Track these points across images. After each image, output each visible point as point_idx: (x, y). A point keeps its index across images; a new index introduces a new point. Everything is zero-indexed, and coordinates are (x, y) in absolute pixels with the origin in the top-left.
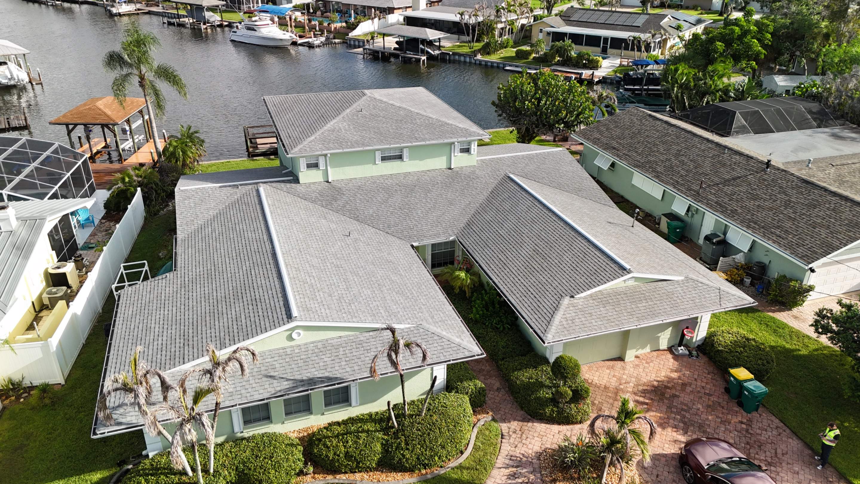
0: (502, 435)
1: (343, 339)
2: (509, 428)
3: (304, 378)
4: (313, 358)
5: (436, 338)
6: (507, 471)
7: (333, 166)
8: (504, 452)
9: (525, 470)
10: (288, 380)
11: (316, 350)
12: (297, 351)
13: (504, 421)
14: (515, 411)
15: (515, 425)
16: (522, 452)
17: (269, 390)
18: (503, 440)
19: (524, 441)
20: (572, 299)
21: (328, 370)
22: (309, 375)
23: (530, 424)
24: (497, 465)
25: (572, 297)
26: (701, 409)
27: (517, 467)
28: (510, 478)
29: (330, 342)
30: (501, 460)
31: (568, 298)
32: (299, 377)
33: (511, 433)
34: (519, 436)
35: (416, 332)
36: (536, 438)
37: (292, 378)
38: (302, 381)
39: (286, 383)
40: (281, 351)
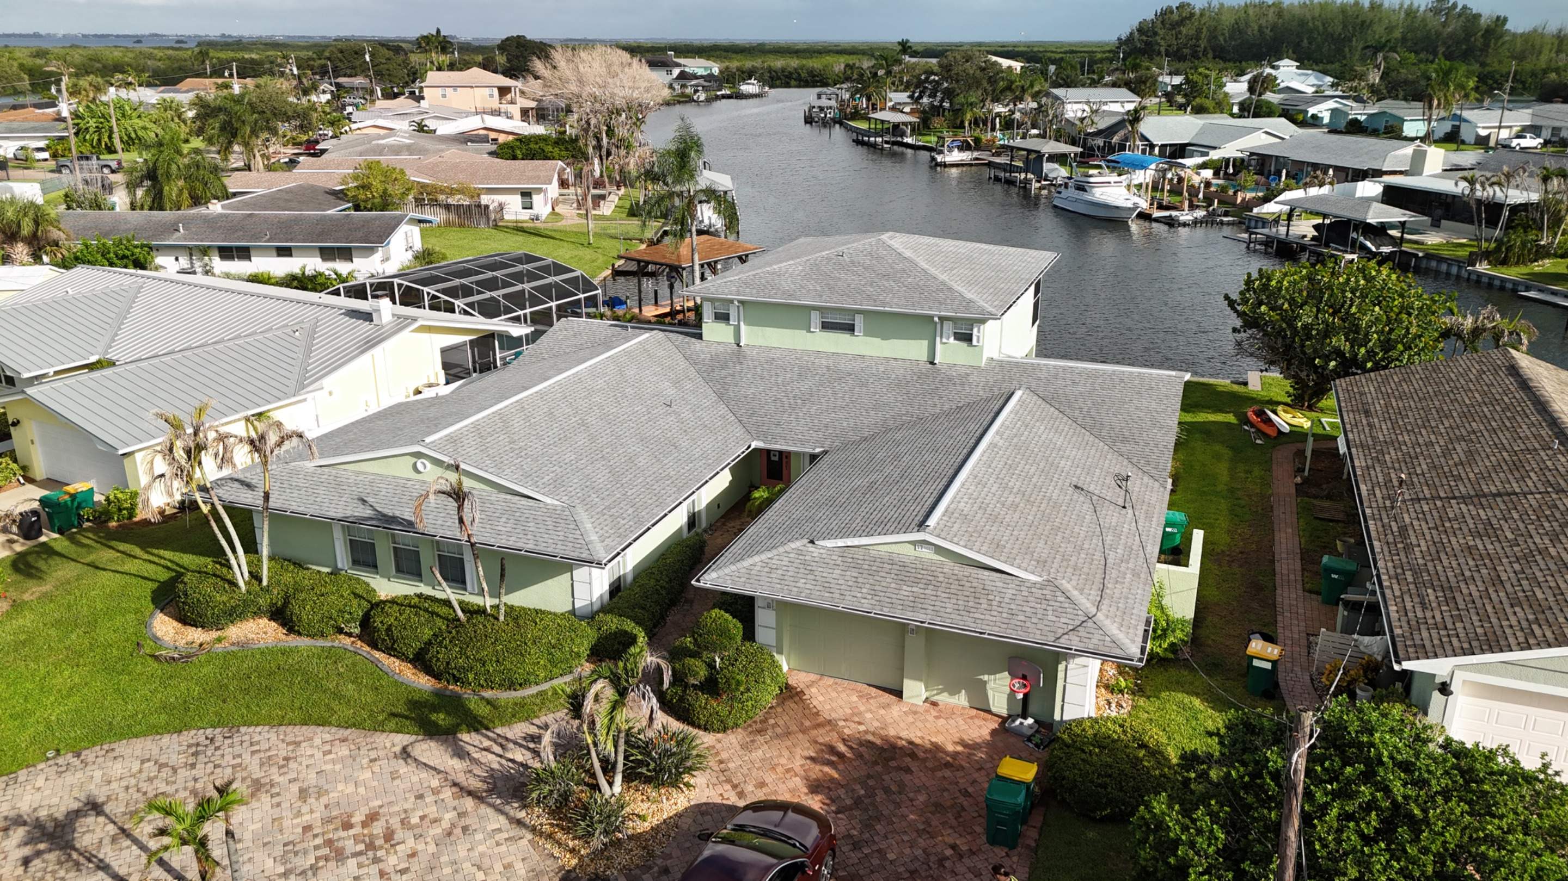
3: (390, 514)
5: (572, 526)
7: (748, 323)
10: (374, 510)
12: (417, 487)
17: (348, 512)
20: (810, 545)
22: (397, 512)
25: (812, 542)
26: (917, 802)
31: (805, 541)
35: (559, 512)
37: (380, 510)
39: (369, 512)
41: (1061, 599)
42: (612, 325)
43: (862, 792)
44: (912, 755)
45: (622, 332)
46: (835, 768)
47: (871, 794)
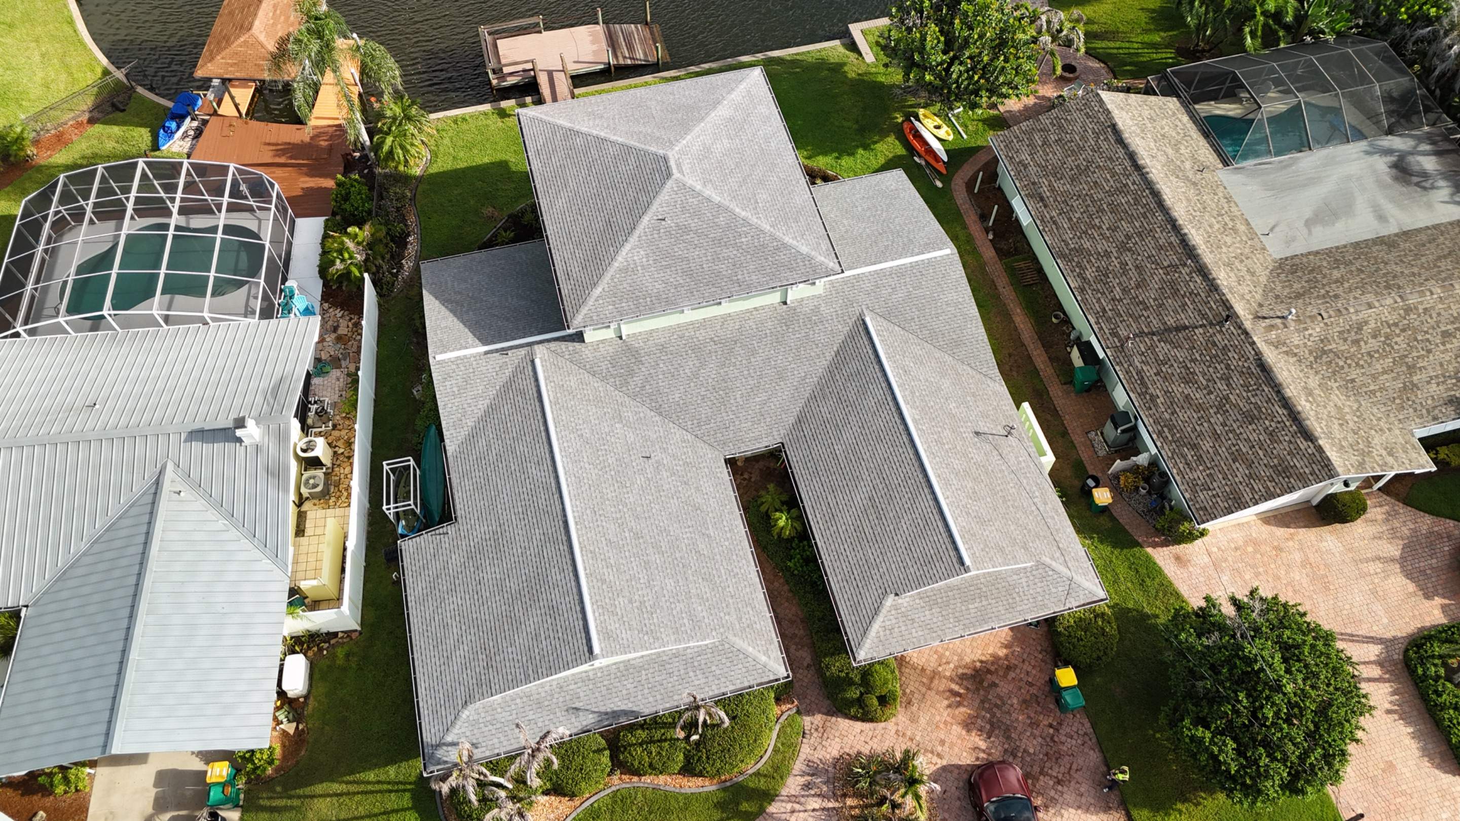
0: (804, 733)
1: (645, 659)
2: (812, 724)
3: (609, 710)
4: (615, 685)
5: (741, 656)
6: (803, 779)
8: (802, 756)
9: (819, 780)
10: (595, 712)
11: (619, 674)
12: (599, 675)
13: (809, 712)
14: (821, 699)
15: (818, 719)
16: (820, 757)
17: (576, 724)
18: (804, 740)
19: (824, 743)
20: (897, 598)
21: (632, 699)
22: (612, 705)
23: (834, 719)
24: (794, 772)
25: (897, 595)
26: (1015, 706)
27: (812, 775)
28: (802, 789)
29: (632, 662)
30: (798, 766)
31: (893, 596)
32: (603, 708)
33: (813, 731)
34: (820, 735)
35: (720, 648)
36: (837, 739)
37: (596, 710)
38: (606, 713)
39: (591, 716)
40: (584, 674)
41: (1050, 573)
42: (486, 353)
43: (988, 715)
44: (989, 671)
45: (505, 359)
46: (964, 706)
47: (993, 715)
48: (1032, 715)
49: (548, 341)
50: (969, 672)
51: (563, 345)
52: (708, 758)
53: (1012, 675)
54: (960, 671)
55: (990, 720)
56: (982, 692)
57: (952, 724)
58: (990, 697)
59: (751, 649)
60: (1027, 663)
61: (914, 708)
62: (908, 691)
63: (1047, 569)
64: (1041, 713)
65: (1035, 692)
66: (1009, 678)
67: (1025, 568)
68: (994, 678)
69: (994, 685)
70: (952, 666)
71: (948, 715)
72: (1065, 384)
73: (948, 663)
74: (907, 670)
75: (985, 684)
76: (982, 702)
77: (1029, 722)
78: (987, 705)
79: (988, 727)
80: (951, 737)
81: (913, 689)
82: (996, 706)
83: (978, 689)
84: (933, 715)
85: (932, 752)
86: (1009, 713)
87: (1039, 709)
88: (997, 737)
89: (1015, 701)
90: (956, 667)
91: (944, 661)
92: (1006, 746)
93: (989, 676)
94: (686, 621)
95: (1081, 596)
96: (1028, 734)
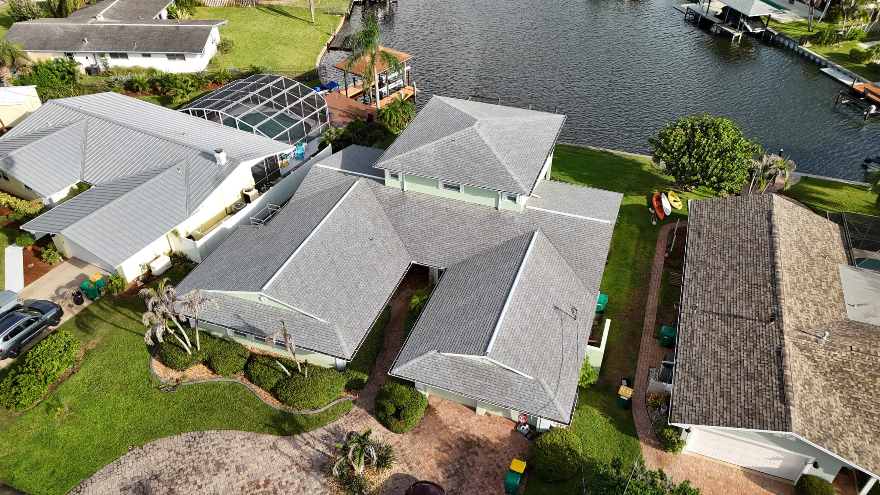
0: (348, 413)
1: (288, 312)
2: (356, 411)
3: (252, 326)
4: (265, 316)
5: (334, 337)
6: (327, 433)
7: (408, 180)
8: (337, 423)
9: (334, 439)
10: (245, 322)
11: (270, 312)
12: (262, 308)
13: (360, 405)
14: (372, 403)
15: (362, 411)
16: (346, 429)
17: (233, 323)
18: (345, 416)
19: (354, 423)
20: (438, 353)
21: (266, 327)
22: (255, 324)
23: (370, 416)
24: (326, 427)
25: (438, 352)
27: (333, 434)
28: (322, 437)
29: (280, 311)
30: (331, 426)
31: (436, 351)
32: (250, 323)
33: (353, 415)
34: (355, 419)
35: (327, 327)
36: (362, 426)
37: (247, 322)
38: (250, 326)
39: (242, 323)
40: (255, 304)
41: (541, 390)
42: (339, 172)
43: (458, 466)
44: (479, 446)
45: (345, 177)
46: (448, 454)
47: (462, 468)
48: (486, 483)
49: (370, 178)
50: (465, 439)
51: (374, 182)
52: (286, 388)
53: (492, 455)
54: (462, 436)
55: (457, 469)
56: (465, 453)
57: (432, 458)
58: (468, 458)
59: (341, 337)
60: (506, 455)
61: (418, 437)
62: (422, 427)
63: (540, 386)
64: (492, 485)
65: (498, 472)
66: (489, 456)
67: (526, 379)
68: (479, 451)
69: (476, 454)
70: (459, 430)
71: (434, 452)
72: (656, 338)
73: (458, 427)
74: (431, 417)
75: (471, 450)
76: (461, 458)
77: (480, 485)
78: (462, 461)
79: (453, 472)
80: (426, 463)
81: (426, 427)
82: (468, 465)
83: (464, 450)
84: (426, 447)
85: (408, 464)
86: (472, 473)
87: (493, 482)
88: (453, 480)
89: (481, 469)
90: (461, 432)
91: (457, 425)
92: (454, 488)
93: (477, 448)
94: (320, 306)
95: (552, 413)
96: (474, 491)
